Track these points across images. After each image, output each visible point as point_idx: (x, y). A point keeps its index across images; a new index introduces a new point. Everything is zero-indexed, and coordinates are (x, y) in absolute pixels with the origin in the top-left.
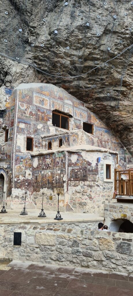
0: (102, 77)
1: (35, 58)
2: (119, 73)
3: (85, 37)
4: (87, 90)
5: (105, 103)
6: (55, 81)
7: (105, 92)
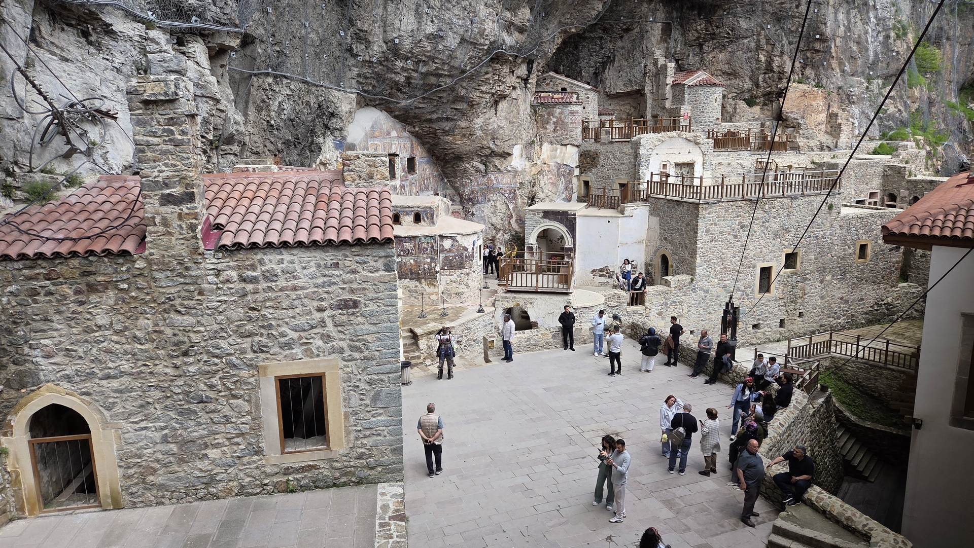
0: (441, 95)
1: (359, 75)
2: (463, 87)
3: (435, 49)
4: (417, 111)
5: (435, 126)
6: (377, 103)
7: (440, 112)
